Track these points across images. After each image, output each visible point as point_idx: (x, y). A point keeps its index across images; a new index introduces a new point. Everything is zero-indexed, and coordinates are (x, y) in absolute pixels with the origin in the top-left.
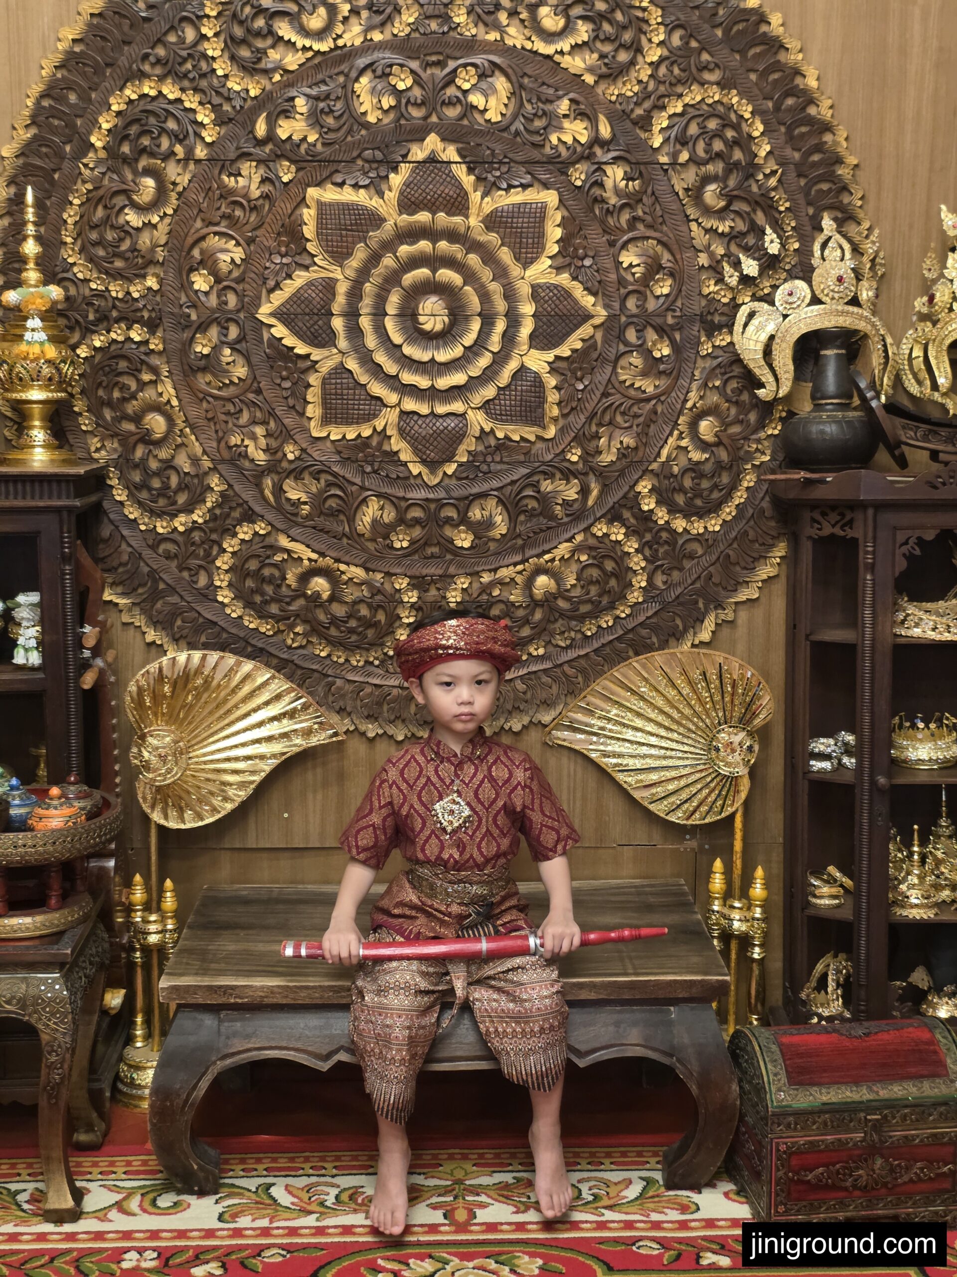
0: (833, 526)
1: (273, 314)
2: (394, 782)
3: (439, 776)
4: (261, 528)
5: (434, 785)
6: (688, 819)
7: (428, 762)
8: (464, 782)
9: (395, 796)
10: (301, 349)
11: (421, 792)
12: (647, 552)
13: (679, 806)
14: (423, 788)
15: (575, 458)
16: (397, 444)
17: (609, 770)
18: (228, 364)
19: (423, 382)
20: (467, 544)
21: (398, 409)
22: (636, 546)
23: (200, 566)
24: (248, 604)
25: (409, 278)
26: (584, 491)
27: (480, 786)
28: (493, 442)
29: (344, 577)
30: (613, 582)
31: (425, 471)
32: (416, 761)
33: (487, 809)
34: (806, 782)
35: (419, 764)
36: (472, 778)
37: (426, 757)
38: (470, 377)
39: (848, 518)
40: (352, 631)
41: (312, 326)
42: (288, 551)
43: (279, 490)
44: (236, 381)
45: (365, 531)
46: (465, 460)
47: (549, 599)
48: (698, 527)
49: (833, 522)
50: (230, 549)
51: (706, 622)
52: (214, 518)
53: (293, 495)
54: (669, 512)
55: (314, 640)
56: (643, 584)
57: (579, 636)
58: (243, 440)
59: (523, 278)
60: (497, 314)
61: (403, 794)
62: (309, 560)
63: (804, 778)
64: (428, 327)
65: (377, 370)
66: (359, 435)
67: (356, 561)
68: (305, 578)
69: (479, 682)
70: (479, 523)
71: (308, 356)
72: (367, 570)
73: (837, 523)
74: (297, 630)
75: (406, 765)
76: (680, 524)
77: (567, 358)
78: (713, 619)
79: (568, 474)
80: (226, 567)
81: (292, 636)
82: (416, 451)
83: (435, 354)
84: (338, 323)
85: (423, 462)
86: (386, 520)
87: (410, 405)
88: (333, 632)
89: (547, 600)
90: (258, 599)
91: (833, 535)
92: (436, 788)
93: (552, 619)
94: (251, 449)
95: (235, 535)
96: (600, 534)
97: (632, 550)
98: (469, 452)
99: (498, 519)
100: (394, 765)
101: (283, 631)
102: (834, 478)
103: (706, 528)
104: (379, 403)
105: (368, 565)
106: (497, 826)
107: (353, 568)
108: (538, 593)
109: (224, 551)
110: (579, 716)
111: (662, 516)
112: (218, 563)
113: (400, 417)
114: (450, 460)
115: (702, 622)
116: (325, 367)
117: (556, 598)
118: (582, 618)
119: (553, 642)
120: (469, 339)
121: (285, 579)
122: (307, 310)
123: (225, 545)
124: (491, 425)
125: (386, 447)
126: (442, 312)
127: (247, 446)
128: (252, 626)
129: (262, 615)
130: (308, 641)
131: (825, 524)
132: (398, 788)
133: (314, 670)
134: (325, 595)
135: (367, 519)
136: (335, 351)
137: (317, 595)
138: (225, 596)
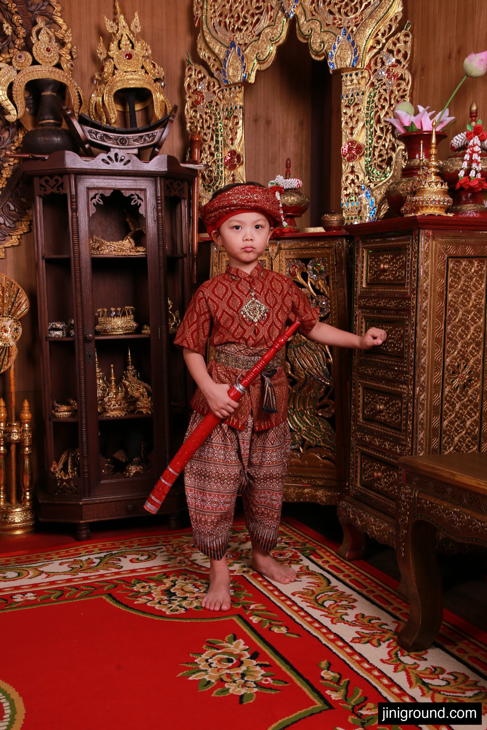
0: (52, 188)
2: (209, 298)
5: (237, 295)
9: (211, 306)
11: (229, 301)
14: (230, 299)
27: (266, 295)
34: (48, 342)
36: (262, 289)
39: (60, 183)
49: (52, 186)
61: (216, 304)
63: (46, 340)
69: (257, 227)
73: (55, 185)
75: (215, 287)
91: (53, 194)
102: (49, 157)
131: (48, 187)
132: (212, 300)
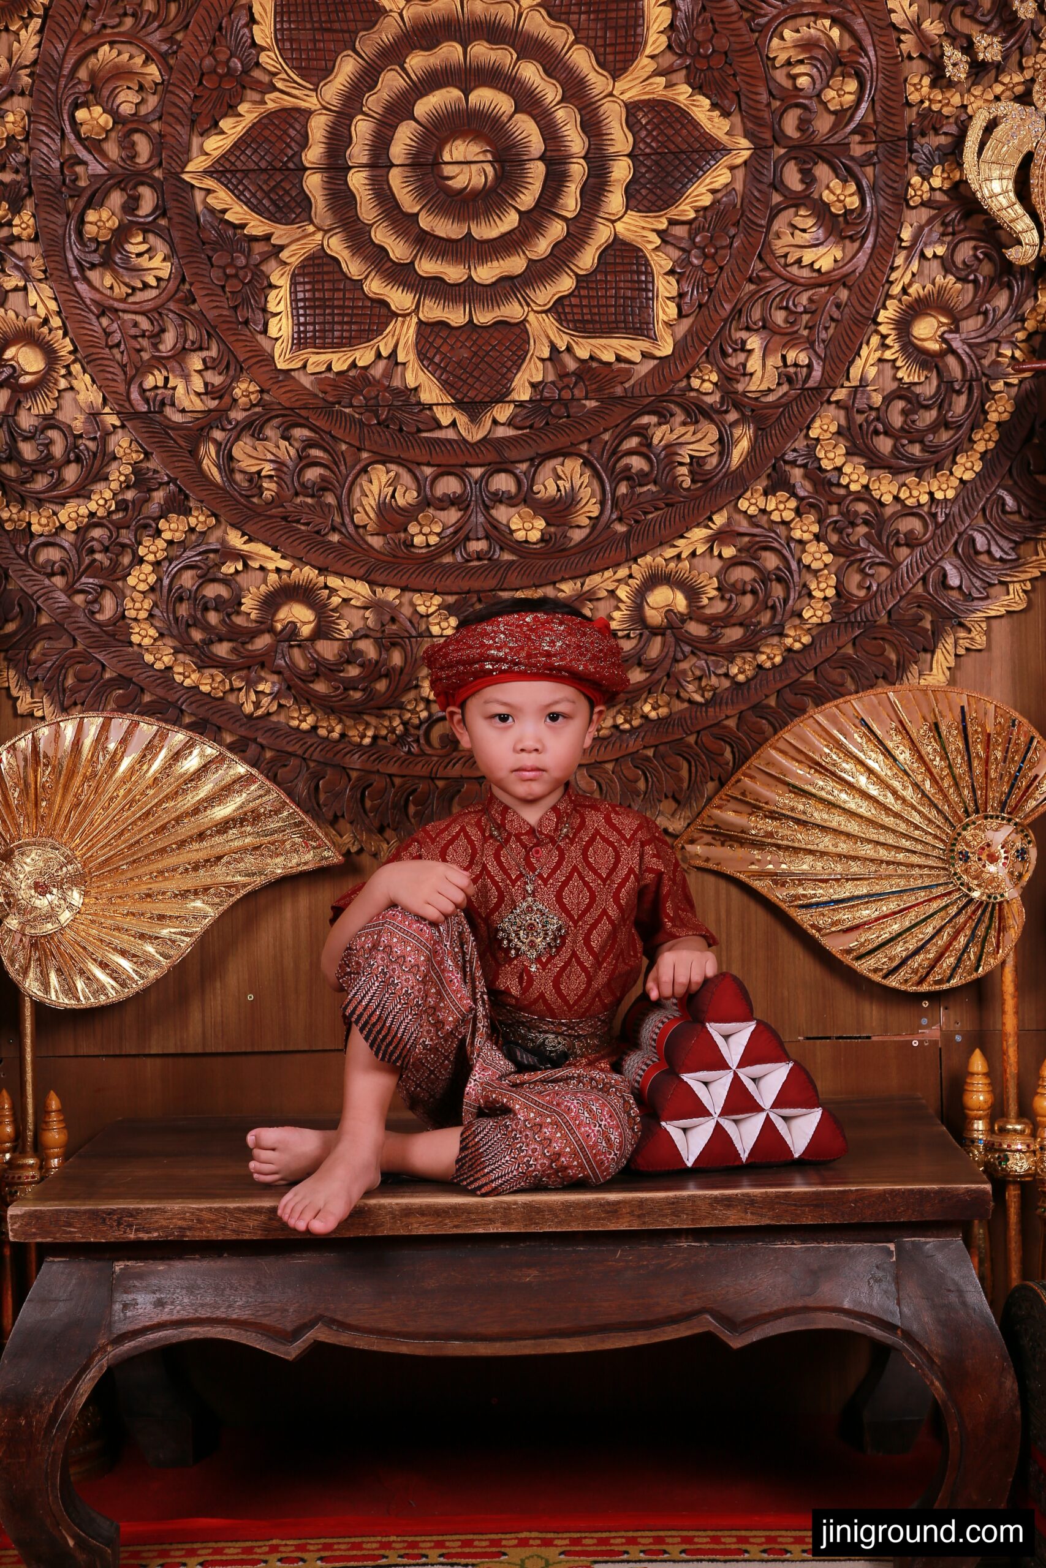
1: (208, 173)
3: (500, 864)
4: (199, 519)
6: (920, 982)
7: (485, 840)
8: (540, 876)
10: (257, 226)
12: (834, 538)
13: (904, 962)
15: (708, 387)
16: (415, 376)
17: (784, 906)
18: (139, 255)
19: (454, 273)
20: (535, 536)
21: (415, 320)
22: (815, 528)
23: (102, 587)
24: (184, 647)
25: (426, 106)
26: (724, 444)
27: (565, 884)
28: (572, 365)
29: (336, 600)
30: (778, 590)
31: (462, 420)
32: (468, 837)
33: (575, 923)
35: (471, 842)
36: (554, 870)
37: (483, 832)
38: (530, 260)
40: (350, 685)
41: (273, 189)
42: (244, 558)
43: (227, 462)
44: (154, 283)
45: (366, 520)
46: (526, 397)
47: (673, 624)
48: (917, 493)
50: (151, 558)
51: (939, 655)
52: (122, 506)
53: (249, 465)
54: (869, 468)
55: (288, 702)
56: (830, 593)
57: (727, 683)
58: (167, 379)
59: (611, 94)
60: (571, 156)
62: (278, 570)
64: (457, 183)
65: (377, 257)
66: (354, 365)
67: (354, 571)
68: (272, 602)
70: (552, 502)
71: (267, 238)
72: (371, 583)
74: (260, 688)
75: (451, 842)
76: (885, 489)
77: (689, 223)
78: (950, 647)
79: (697, 412)
80: (143, 587)
81: (253, 697)
82: (447, 386)
83: (473, 227)
84: (313, 183)
85: (459, 405)
86: (401, 501)
87: (433, 311)
88: (320, 687)
89: (671, 626)
90: (197, 635)
92: (495, 883)
93: (680, 656)
94: (180, 391)
95: (158, 533)
96: (752, 510)
97: (807, 536)
98: (533, 385)
99: (585, 493)
100: (433, 840)
101: (240, 689)
103: (931, 494)
104: (384, 311)
105: (372, 577)
106: (590, 949)
107: (350, 583)
108: (654, 617)
109: (141, 561)
110: (730, 816)
111: (855, 476)
112: (131, 581)
113: (419, 333)
114: (502, 398)
115: (933, 652)
116: (294, 255)
117: (683, 621)
118: (730, 653)
119: (683, 694)
120: (527, 199)
121: (240, 604)
122: (263, 165)
123: (142, 551)
124: (566, 338)
125: (397, 383)
126: (481, 158)
127: (174, 388)
128: (188, 682)
129: (205, 661)
130: (280, 706)
133: (291, 754)
134: (306, 631)
135: (370, 503)
136: (311, 228)
137: (292, 629)
138: (143, 635)
